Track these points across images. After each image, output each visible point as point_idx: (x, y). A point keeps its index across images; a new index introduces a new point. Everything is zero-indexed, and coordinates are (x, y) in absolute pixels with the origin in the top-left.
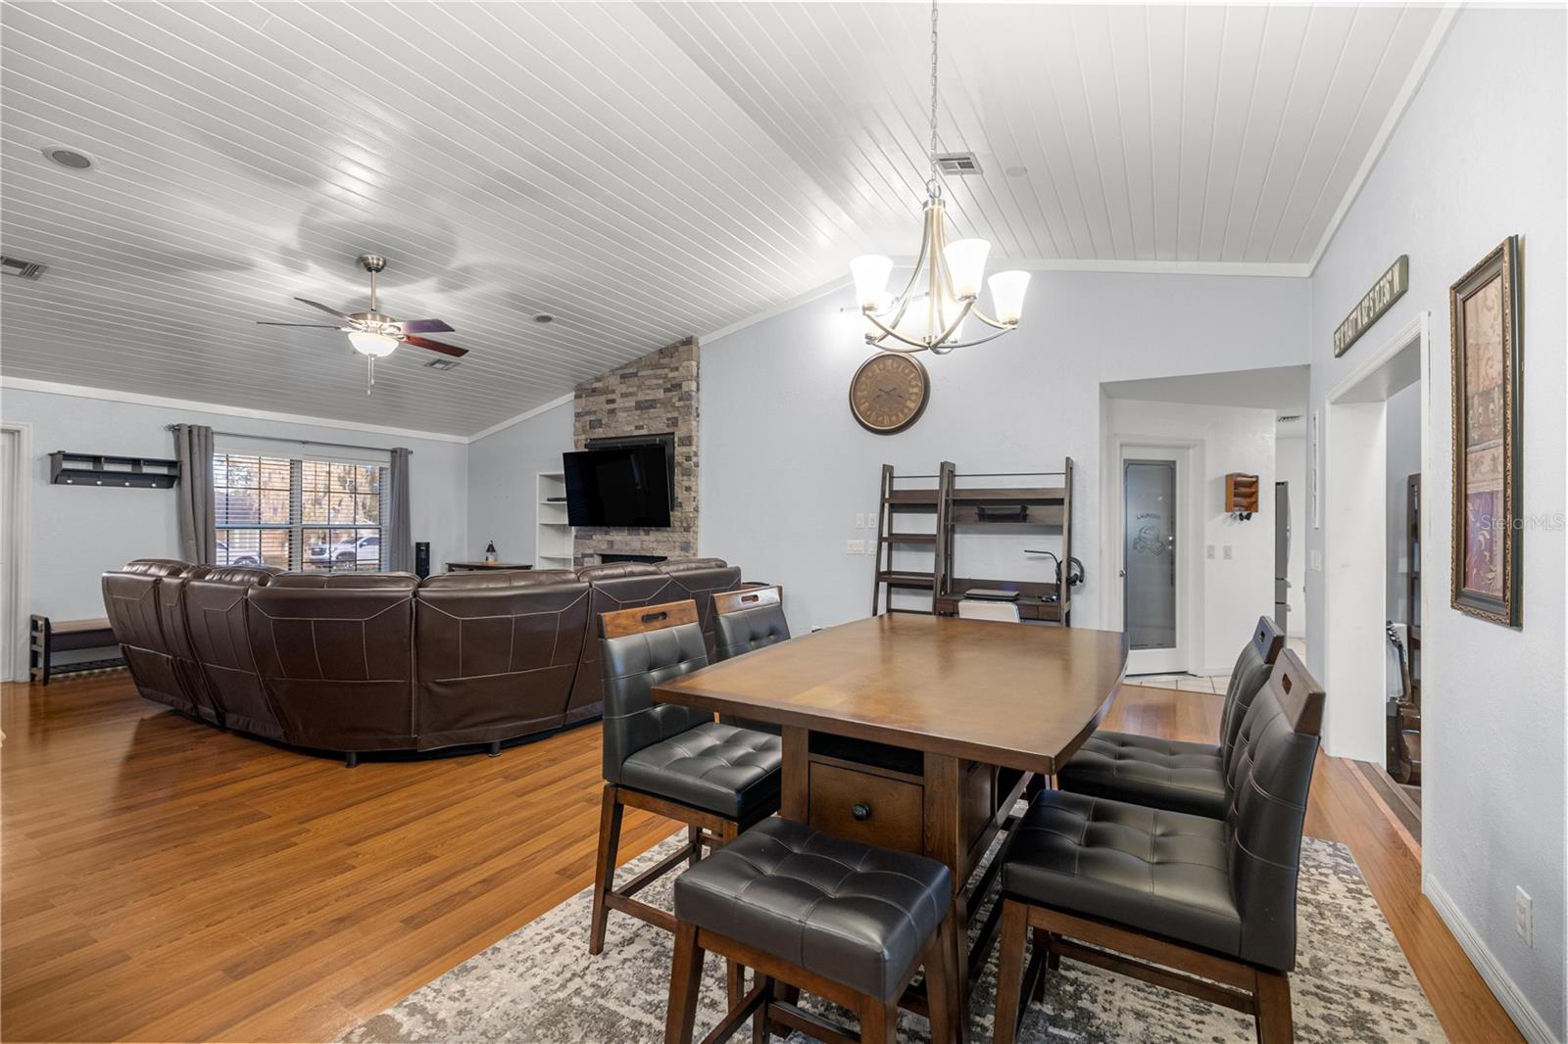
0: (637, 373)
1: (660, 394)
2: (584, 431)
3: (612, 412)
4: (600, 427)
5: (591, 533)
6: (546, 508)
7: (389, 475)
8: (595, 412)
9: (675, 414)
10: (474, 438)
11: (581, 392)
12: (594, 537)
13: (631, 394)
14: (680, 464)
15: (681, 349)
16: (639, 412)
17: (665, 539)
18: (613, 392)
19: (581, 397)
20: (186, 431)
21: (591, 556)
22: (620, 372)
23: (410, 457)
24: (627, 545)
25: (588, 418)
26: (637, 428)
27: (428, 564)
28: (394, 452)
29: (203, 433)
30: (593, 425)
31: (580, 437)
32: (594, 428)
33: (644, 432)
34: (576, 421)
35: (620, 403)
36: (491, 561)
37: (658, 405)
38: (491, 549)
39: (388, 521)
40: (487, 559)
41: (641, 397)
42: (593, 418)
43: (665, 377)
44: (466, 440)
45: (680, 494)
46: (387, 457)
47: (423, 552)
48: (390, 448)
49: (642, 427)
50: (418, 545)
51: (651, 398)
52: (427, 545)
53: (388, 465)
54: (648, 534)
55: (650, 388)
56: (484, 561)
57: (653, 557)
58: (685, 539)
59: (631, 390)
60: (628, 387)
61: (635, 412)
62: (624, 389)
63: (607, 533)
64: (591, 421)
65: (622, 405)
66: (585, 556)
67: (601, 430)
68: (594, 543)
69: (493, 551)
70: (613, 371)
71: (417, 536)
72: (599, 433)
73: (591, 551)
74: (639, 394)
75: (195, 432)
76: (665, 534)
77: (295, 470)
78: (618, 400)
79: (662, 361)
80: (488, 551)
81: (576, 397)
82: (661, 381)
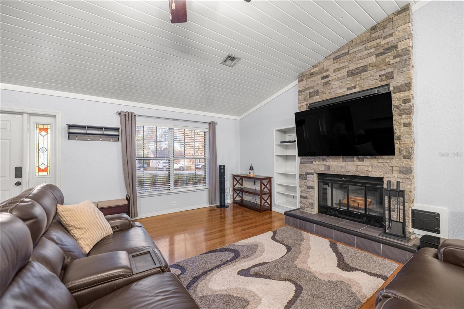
0: (348, 52)
1: (373, 59)
2: (305, 100)
3: (327, 83)
4: (318, 95)
5: (312, 160)
6: (278, 147)
7: (208, 134)
8: (313, 87)
9: (390, 70)
10: (242, 117)
11: (301, 78)
12: (314, 163)
13: (343, 68)
14: (397, 107)
15: (395, 18)
16: (351, 78)
17: (381, 164)
18: (328, 70)
19: (302, 80)
20: (123, 114)
21: (312, 174)
22: (333, 56)
23: (216, 126)
24: (342, 168)
25: (307, 92)
26: (349, 89)
27: (224, 175)
28: (210, 123)
29: (130, 115)
30: (311, 95)
31: (302, 104)
32: (313, 96)
33: (357, 90)
34: (299, 95)
35: (333, 76)
36: (252, 175)
37: (370, 68)
38: (251, 168)
39: (208, 155)
40: (250, 173)
41: (352, 67)
42: (312, 90)
43: (379, 45)
44: (238, 118)
45: (398, 130)
46: (207, 126)
47: (222, 168)
48: (209, 122)
49: (354, 87)
50: (220, 166)
51: (362, 65)
52: (224, 166)
53: (207, 130)
54: (363, 161)
55: (361, 58)
56: (248, 174)
57: (368, 177)
58: (404, 165)
59: (343, 65)
60: (340, 64)
61: (347, 79)
62: (337, 66)
63: (324, 160)
64: (310, 93)
65: (335, 77)
66: (307, 174)
67: (318, 97)
68: (314, 166)
69: (253, 169)
70: (327, 58)
71: (220, 163)
72: (317, 99)
73: (312, 171)
74: (350, 66)
75: (127, 115)
76: (381, 161)
77: (170, 133)
78: (331, 75)
79: (373, 35)
80: (250, 169)
81: (299, 82)
82: (373, 50)
